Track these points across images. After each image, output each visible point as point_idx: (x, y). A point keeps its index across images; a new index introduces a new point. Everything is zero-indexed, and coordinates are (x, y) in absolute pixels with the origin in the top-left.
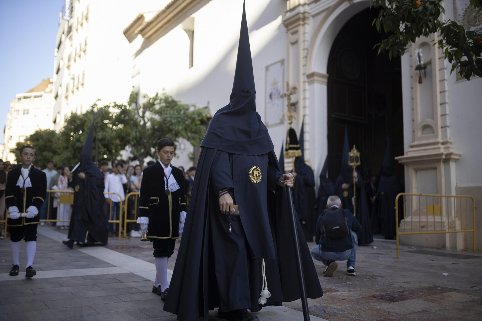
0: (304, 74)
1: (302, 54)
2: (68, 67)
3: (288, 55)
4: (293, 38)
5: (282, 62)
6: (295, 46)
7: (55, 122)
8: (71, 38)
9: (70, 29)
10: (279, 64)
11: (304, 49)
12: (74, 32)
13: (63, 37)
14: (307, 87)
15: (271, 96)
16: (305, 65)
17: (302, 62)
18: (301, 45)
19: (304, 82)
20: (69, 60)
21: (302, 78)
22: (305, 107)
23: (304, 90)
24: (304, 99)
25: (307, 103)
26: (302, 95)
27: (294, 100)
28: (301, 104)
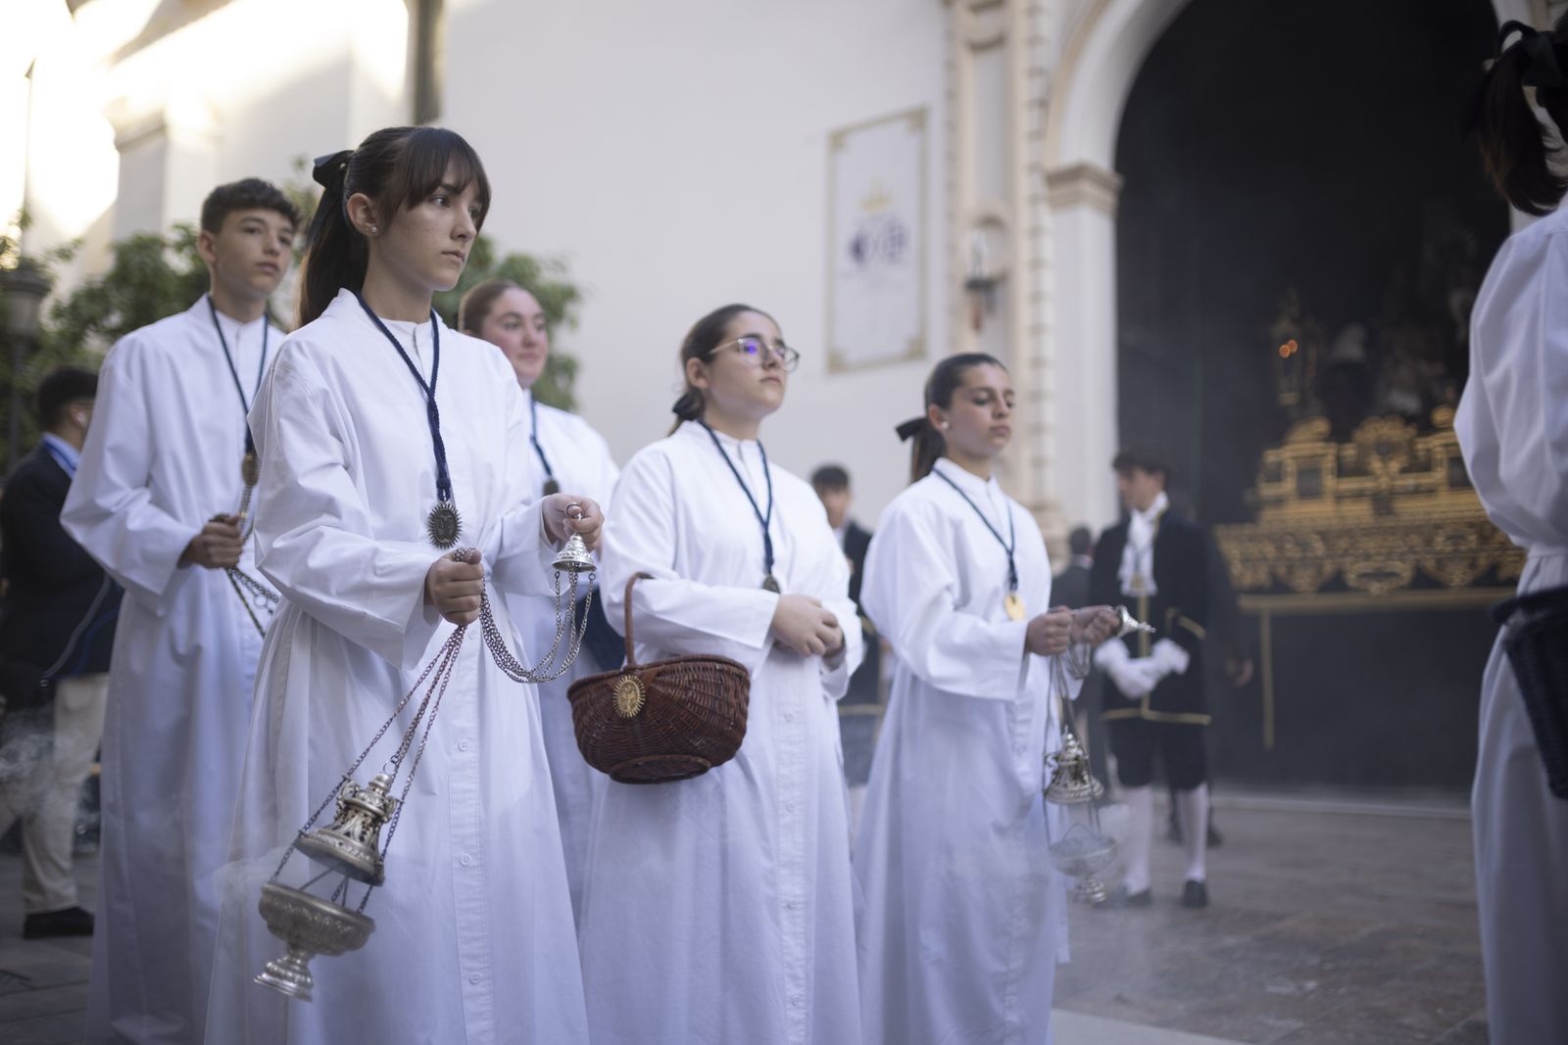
0: (1034, 168)
1: (1025, 90)
3: (952, 95)
4: (984, 25)
5: (917, 118)
6: (990, 59)
10: (901, 128)
11: (1035, 72)
14: (1048, 218)
15: (858, 249)
16: (1038, 135)
17: (1025, 120)
18: (1022, 58)
19: (1034, 200)
21: (1027, 185)
22: (1037, 297)
23: (1036, 232)
24: (1036, 264)
25: (1049, 281)
26: (1024, 249)
27: (987, 270)
28: (1023, 284)
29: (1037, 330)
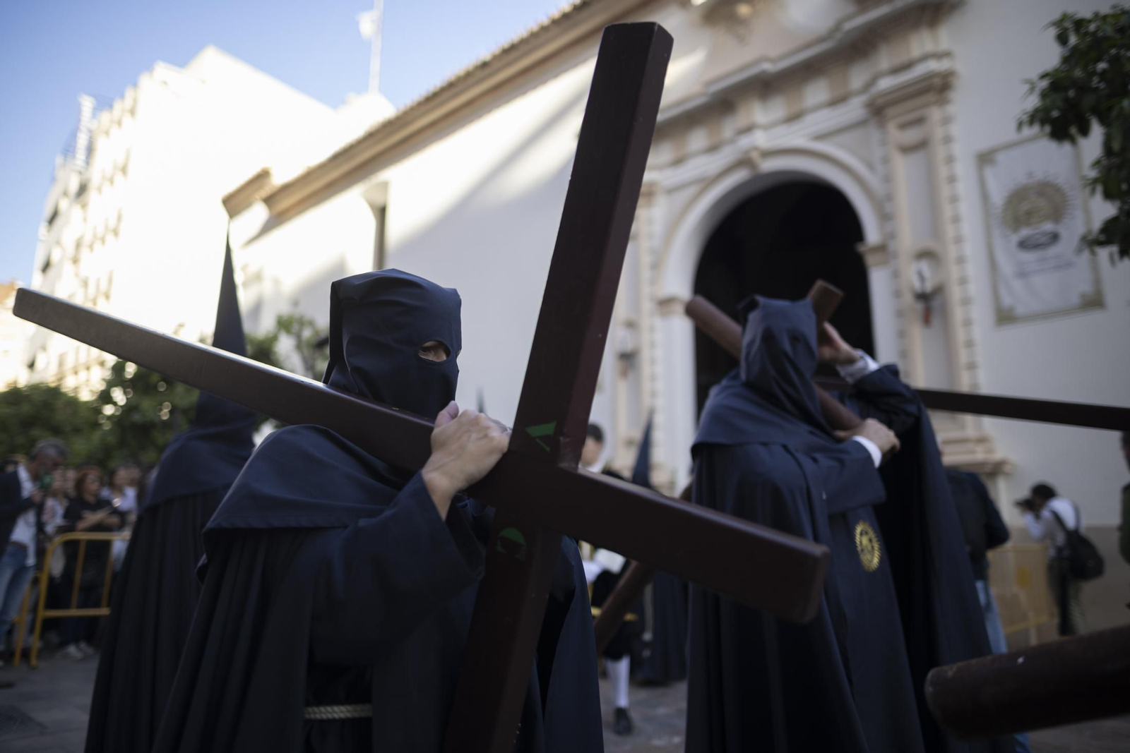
0: (651, 297)
2: (75, 261)
7: (31, 366)
8: (84, 206)
9: (83, 189)
12: (92, 195)
13: (64, 204)
14: (658, 322)
17: (646, 274)
19: (651, 313)
20: (78, 245)
21: (647, 306)
22: (653, 361)
23: (652, 329)
24: (653, 345)
25: (659, 353)
26: (645, 337)
27: (629, 347)
28: (645, 355)
29: (653, 378)
